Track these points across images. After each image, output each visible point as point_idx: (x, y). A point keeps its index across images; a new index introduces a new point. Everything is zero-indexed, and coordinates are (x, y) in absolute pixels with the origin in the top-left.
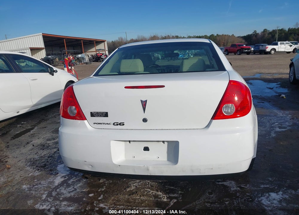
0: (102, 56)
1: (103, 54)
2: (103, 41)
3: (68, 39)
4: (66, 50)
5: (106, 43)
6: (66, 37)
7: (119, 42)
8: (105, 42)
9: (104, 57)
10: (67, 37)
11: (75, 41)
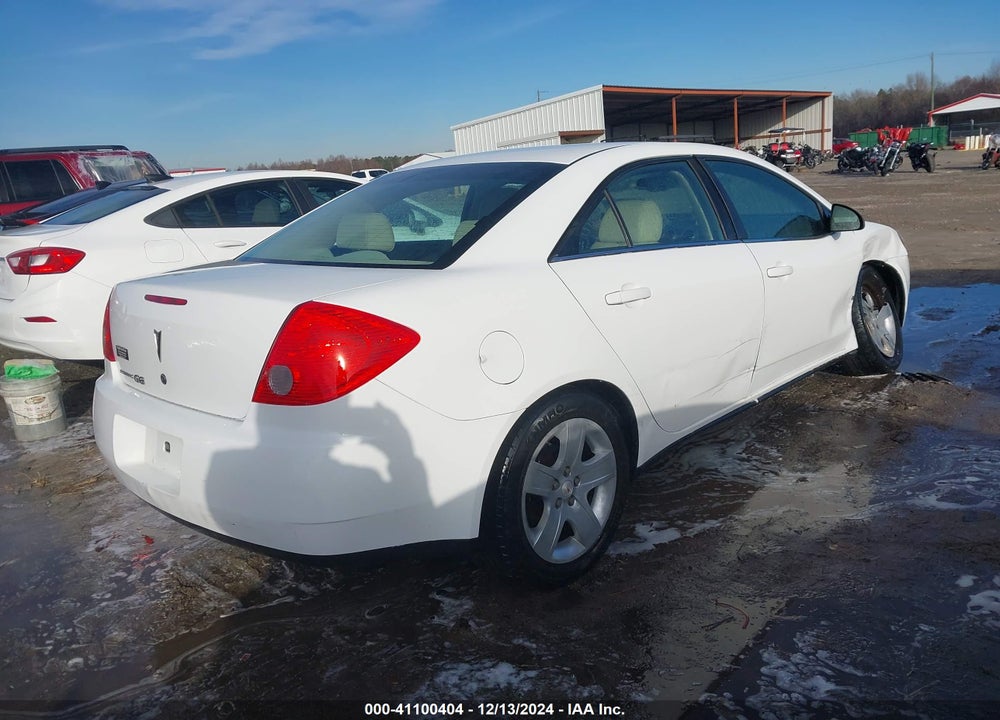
0: (783, 152)
1: (790, 146)
2: (820, 97)
3: (685, 96)
4: (675, 133)
5: (829, 103)
6: (679, 92)
7: (907, 91)
8: (826, 100)
9: (793, 156)
10: (683, 92)
11: (712, 103)
